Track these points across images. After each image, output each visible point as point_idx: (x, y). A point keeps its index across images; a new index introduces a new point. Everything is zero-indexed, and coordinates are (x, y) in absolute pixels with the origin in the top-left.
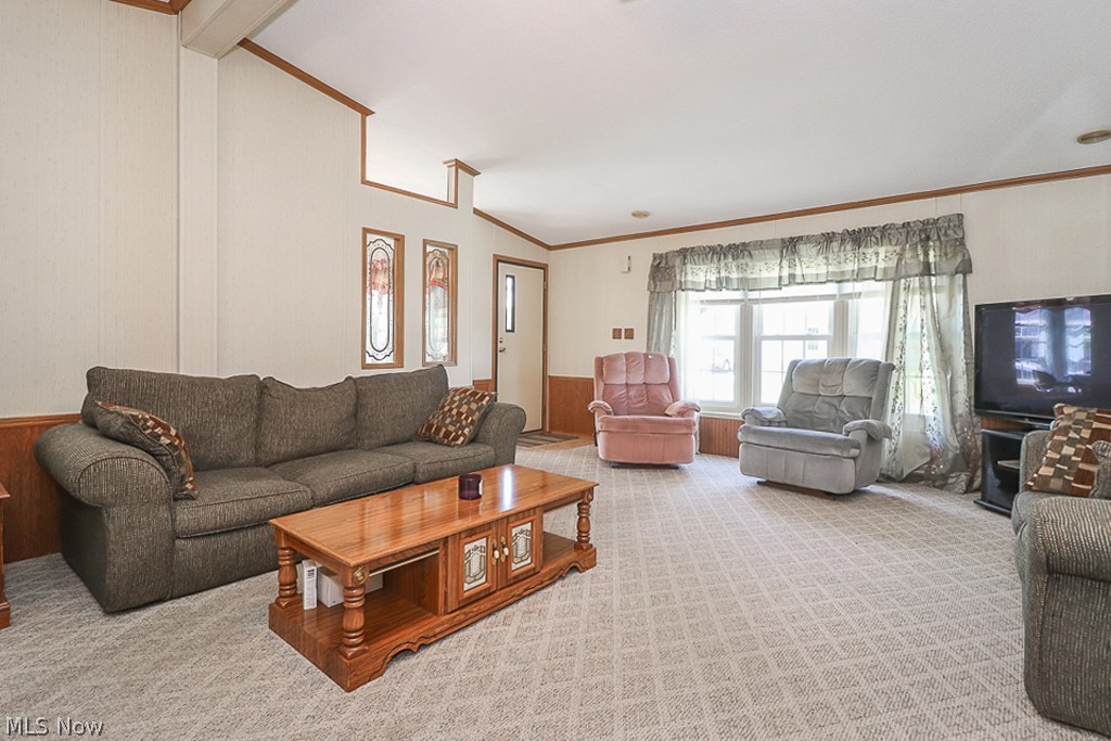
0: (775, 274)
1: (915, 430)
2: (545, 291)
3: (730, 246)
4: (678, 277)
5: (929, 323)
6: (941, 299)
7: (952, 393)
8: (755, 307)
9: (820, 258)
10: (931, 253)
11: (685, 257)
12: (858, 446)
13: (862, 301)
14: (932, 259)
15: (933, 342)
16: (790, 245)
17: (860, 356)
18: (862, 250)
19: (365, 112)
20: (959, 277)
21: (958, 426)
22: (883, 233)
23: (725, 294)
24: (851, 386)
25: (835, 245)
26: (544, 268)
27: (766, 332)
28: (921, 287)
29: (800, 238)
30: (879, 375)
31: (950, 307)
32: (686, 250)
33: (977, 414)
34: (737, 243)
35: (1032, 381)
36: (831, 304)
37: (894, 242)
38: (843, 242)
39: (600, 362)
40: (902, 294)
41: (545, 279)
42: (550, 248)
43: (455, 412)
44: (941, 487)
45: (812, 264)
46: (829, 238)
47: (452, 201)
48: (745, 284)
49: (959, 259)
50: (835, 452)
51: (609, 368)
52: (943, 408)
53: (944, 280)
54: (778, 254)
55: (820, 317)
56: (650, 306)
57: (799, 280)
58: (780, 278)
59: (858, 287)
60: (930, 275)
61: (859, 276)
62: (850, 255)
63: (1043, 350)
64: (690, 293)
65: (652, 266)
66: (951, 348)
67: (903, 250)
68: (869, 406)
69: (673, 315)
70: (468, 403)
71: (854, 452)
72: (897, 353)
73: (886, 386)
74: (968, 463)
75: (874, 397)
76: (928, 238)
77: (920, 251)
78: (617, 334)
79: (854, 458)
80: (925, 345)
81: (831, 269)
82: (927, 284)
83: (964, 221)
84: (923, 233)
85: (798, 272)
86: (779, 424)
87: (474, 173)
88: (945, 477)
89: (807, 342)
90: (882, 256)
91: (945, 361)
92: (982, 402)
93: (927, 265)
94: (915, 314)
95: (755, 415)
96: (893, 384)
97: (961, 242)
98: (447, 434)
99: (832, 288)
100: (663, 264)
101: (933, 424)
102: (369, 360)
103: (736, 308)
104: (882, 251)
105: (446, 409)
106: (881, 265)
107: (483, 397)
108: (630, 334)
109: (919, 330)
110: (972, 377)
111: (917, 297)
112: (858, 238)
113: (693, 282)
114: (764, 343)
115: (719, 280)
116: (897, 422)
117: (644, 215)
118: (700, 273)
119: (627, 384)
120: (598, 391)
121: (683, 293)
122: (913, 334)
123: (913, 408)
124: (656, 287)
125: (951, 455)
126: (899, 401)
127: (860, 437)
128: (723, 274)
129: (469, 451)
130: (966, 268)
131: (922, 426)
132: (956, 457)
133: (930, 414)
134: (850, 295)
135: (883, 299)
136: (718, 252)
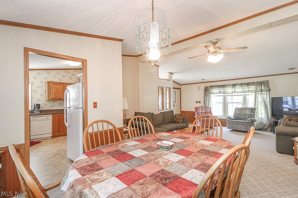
0: (231, 91)
1: (260, 120)
2: (180, 94)
3: (221, 85)
4: (210, 91)
5: (262, 100)
6: (265, 96)
7: (268, 113)
8: (227, 97)
9: (240, 88)
10: (262, 87)
11: (212, 87)
12: (250, 123)
13: (249, 96)
14: (263, 89)
15: (263, 104)
16: (234, 85)
17: (249, 107)
18: (249, 87)
19: (158, 66)
20: (268, 92)
21: (269, 119)
22: (253, 83)
23: (220, 94)
24: (248, 112)
25: (243, 86)
26: (180, 89)
27: (229, 102)
28: (261, 94)
29: (236, 84)
30: (253, 110)
31: (267, 97)
32: (212, 86)
33: (272, 117)
34: (223, 85)
35: (287, 110)
36: (243, 96)
37: (255, 85)
38: (245, 85)
39: (196, 108)
40: (257, 95)
41: (180, 91)
42: (181, 85)
43: (178, 118)
44: (266, 131)
45: (238, 89)
46: (242, 84)
47: (169, 79)
48: (224, 93)
49: (268, 89)
50: (246, 124)
51: (198, 110)
52: (266, 116)
53: (265, 92)
54: (232, 87)
55: (240, 99)
56: (204, 97)
57: (236, 92)
58: (232, 92)
59: (248, 93)
60: (262, 91)
61: (248, 91)
62: (246, 87)
63: (290, 103)
64: (213, 94)
65: (205, 89)
66: (267, 105)
67: (257, 87)
68: (252, 116)
69: (210, 99)
70: (180, 116)
71: (250, 124)
72: (257, 106)
73: (255, 112)
74: (271, 126)
75: (252, 114)
76: (262, 85)
77: (260, 87)
78: (197, 102)
79: (249, 125)
80: (262, 105)
81: (243, 90)
82: (262, 93)
83: (269, 81)
84: (261, 83)
85: (236, 90)
86: (234, 120)
87: (173, 74)
88: (267, 129)
89: (238, 104)
90: (253, 88)
91: (266, 107)
92: (273, 115)
93: (262, 90)
94: (260, 98)
95: (229, 118)
96: (256, 112)
97: (268, 86)
98: (178, 122)
99: (243, 94)
100: (207, 89)
101: (264, 119)
102: (159, 109)
103: (222, 97)
104: (253, 87)
105: (177, 117)
106: (253, 89)
107: (183, 115)
108: (200, 102)
109: (261, 101)
110: (271, 110)
111: (260, 95)
112: (248, 84)
113: (214, 92)
114: (229, 104)
115: (219, 92)
116: (257, 119)
117: (204, 79)
118: (215, 90)
119: (201, 112)
120: (196, 113)
121: (212, 94)
122: (259, 102)
123: (260, 116)
124: (206, 93)
125: (268, 125)
126: (257, 115)
127: (251, 121)
128: (220, 91)
129: (182, 124)
130: (269, 90)
131: (262, 120)
132: (269, 125)
133: (263, 117)
134: (246, 95)
135: (253, 96)
136: (219, 86)
